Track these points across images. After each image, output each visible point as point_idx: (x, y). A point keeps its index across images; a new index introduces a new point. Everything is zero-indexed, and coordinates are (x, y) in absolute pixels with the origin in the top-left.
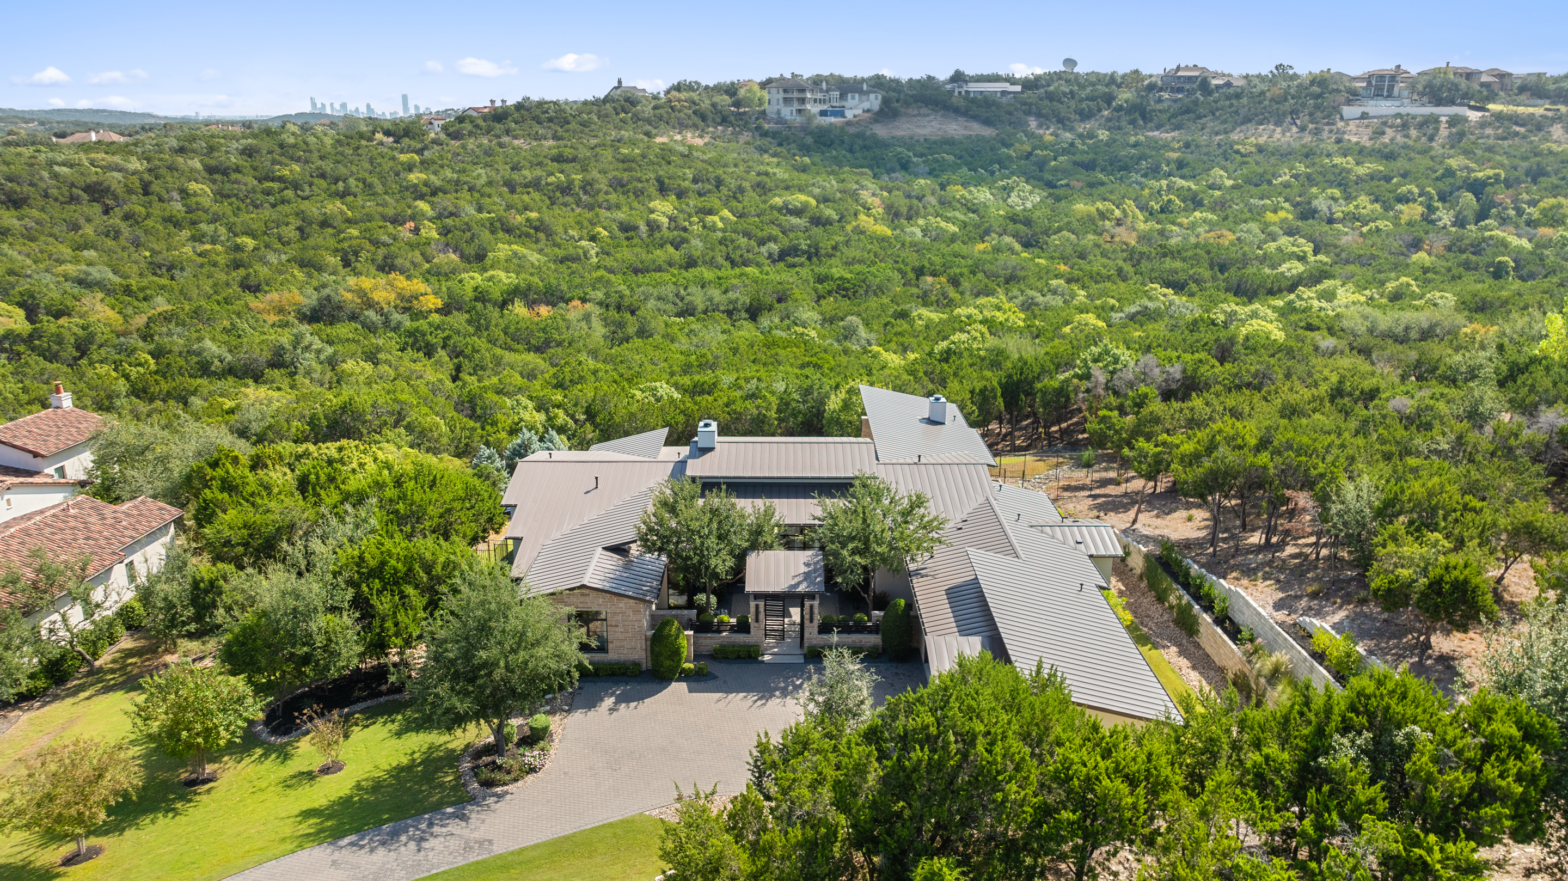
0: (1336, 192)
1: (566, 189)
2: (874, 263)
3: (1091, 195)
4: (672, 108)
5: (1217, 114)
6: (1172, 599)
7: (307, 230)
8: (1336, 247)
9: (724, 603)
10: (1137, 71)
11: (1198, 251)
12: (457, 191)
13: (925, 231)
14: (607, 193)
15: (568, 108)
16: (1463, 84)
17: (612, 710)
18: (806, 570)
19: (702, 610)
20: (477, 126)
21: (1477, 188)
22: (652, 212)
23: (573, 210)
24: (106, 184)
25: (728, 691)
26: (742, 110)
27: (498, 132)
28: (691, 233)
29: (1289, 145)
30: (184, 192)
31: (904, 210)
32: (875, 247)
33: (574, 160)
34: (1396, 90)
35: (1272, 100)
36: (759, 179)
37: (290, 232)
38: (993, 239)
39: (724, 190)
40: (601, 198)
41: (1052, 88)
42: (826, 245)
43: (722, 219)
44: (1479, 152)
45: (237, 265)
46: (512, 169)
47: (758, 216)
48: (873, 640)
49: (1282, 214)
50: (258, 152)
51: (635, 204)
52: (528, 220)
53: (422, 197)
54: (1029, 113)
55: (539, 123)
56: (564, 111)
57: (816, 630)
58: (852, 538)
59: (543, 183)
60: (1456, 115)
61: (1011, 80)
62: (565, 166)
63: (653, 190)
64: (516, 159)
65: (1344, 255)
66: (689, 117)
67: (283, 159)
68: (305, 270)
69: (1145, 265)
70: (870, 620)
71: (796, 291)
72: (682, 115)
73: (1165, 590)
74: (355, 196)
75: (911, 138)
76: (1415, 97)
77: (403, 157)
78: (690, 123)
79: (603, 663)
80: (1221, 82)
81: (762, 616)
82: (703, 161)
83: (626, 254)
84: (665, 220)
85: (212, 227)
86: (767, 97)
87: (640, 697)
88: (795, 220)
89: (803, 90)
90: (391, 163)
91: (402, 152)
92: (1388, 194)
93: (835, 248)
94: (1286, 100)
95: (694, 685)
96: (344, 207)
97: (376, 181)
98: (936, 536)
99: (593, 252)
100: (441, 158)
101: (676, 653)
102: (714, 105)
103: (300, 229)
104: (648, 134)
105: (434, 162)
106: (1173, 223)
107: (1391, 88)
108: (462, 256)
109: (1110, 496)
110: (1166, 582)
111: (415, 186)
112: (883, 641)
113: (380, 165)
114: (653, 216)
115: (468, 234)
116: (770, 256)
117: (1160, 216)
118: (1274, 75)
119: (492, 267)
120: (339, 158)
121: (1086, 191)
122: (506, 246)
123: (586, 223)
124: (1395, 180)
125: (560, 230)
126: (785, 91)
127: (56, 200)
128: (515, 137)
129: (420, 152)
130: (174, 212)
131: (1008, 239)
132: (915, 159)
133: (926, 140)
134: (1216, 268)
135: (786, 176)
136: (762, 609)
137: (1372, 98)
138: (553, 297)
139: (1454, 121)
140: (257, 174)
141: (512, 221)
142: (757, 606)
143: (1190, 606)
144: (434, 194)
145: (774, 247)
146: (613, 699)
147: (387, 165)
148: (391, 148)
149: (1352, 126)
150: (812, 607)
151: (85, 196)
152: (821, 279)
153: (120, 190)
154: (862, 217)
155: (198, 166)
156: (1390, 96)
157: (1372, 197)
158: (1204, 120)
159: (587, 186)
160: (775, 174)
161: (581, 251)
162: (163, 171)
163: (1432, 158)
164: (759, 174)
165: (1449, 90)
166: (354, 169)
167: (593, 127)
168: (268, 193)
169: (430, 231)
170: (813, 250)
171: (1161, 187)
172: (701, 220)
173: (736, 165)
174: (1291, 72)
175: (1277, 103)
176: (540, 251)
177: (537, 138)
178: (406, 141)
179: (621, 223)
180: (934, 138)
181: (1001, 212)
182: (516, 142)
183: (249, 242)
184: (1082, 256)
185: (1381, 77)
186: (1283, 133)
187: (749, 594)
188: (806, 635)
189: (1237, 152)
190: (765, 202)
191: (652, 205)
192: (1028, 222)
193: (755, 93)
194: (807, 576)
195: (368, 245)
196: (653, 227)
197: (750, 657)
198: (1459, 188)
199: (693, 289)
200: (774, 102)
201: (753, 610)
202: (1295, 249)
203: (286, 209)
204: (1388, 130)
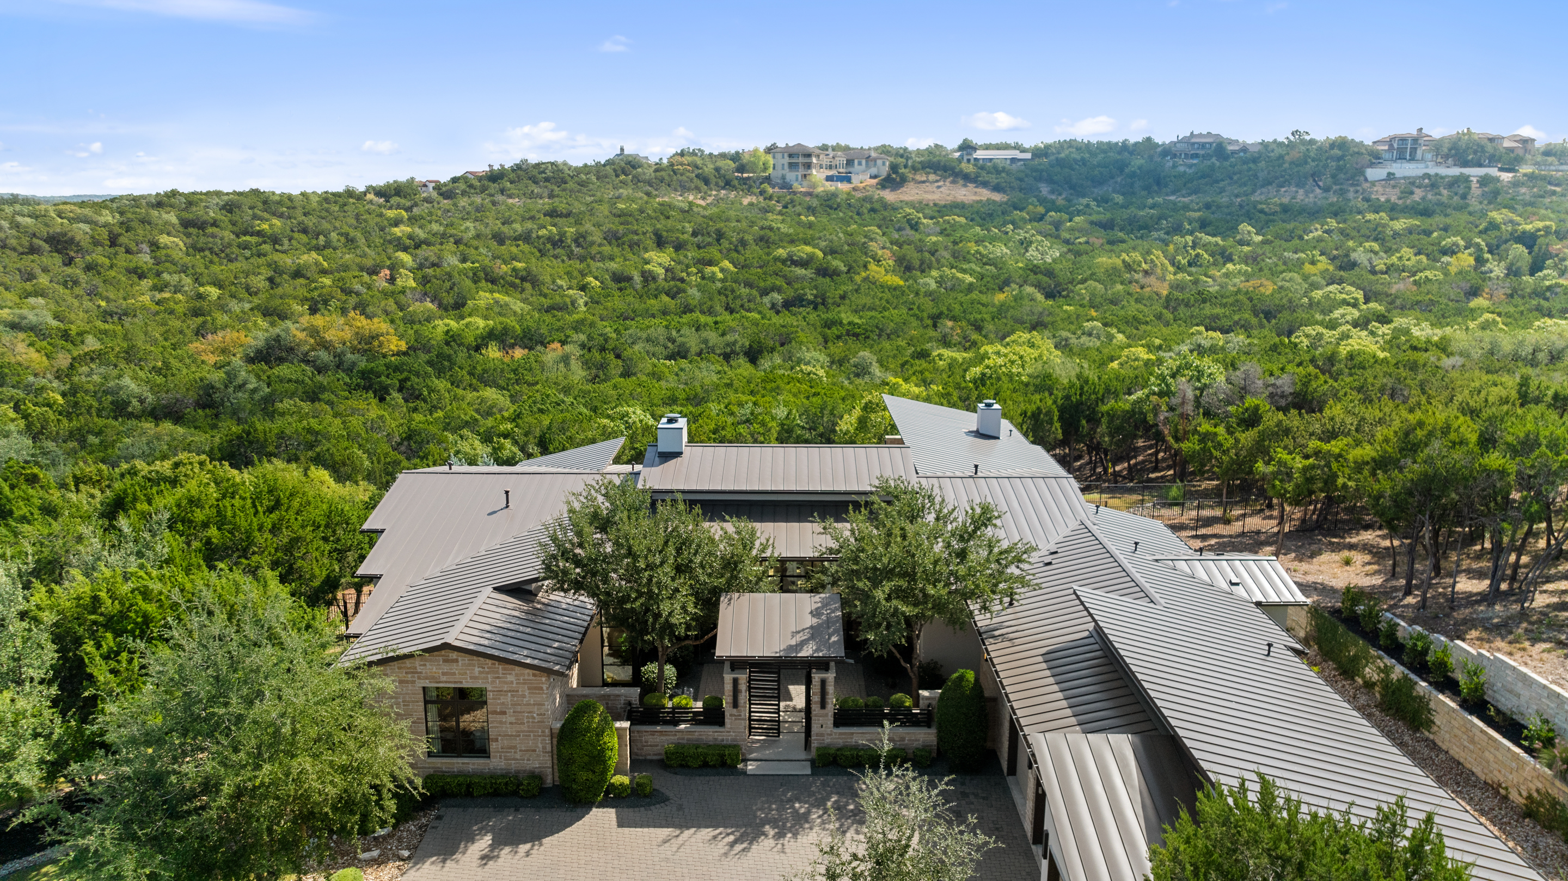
0: (1376, 246)
1: (557, 242)
2: (885, 309)
3: (1111, 251)
4: (674, 171)
5: (1235, 178)
6: (1371, 672)
7: (278, 280)
8: (1388, 295)
9: (687, 677)
10: (1149, 139)
11: (1240, 297)
12: (441, 244)
13: (940, 282)
14: (600, 245)
15: (566, 168)
16: (1489, 148)
17: (486, 858)
18: (815, 621)
19: (649, 688)
20: (471, 186)
21: (1528, 240)
22: (647, 263)
23: (563, 261)
24: (70, 234)
25: (683, 825)
26: (745, 175)
27: (493, 191)
28: (689, 284)
29: (1315, 203)
30: (154, 246)
31: (917, 263)
32: (887, 295)
33: (568, 215)
34: (1419, 153)
35: (1292, 163)
36: (762, 233)
37: (259, 282)
38: (1014, 289)
39: (725, 244)
40: (594, 250)
41: (1062, 155)
42: (833, 294)
43: (722, 270)
44: (1519, 207)
45: (196, 313)
46: (503, 224)
47: (761, 267)
48: (924, 737)
49: (1321, 266)
50: (239, 207)
51: (630, 256)
52: (514, 270)
53: (405, 249)
54: (1039, 179)
55: (536, 182)
56: (562, 171)
57: (830, 720)
58: (888, 573)
59: (534, 235)
60: (1487, 175)
61: (1017, 147)
62: (557, 220)
63: (650, 243)
64: (507, 214)
65: (1398, 302)
66: (691, 180)
67: (266, 215)
68: (268, 318)
69: (1182, 311)
70: (916, 705)
71: (801, 334)
72: (684, 178)
73: (1356, 658)
74: (335, 249)
75: (920, 203)
76: (1439, 160)
77: (391, 214)
78: (693, 186)
79: (481, 775)
80: (1237, 148)
81: (744, 697)
82: (704, 217)
83: (617, 302)
84: (661, 271)
85: (176, 277)
86: (771, 162)
87: (536, 836)
88: (800, 271)
89: (809, 156)
90: (378, 219)
91: (390, 208)
92: (1431, 248)
93: (843, 297)
94: (1306, 163)
95: (629, 813)
96: (321, 258)
97: (358, 235)
98: (1017, 572)
99: (581, 302)
100: (431, 214)
101: (598, 759)
102: (717, 169)
103: (271, 280)
104: (648, 194)
105: (423, 218)
106: (1206, 275)
107: (1414, 150)
108: (440, 306)
109: (1224, 536)
110: (1355, 646)
111: (399, 239)
112: (940, 739)
113: (365, 221)
114: (648, 267)
115: (448, 284)
116: (773, 306)
117: (1189, 269)
118: (1290, 141)
119: (470, 315)
120: (324, 214)
121: (1108, 247)
122: (487, 295)
123: (575, 273)
124: (1435, 234)
125: (548, 279)
126: (790, 156)
127: (14, 249)
128: (510, 196)
129: (409, 209)
130: (140, 264)
131: (1029, 289)
132: (925, 221)
133: (935, 205)
134: (1262, 315)
135: (791, 231)
136: (743, 687)
137: (1395, 161)
138: (531, 340)
139: (1485, 181)
140: (235, 229)
141: (497, 270)
142: (735, 681)
143: (1407, 684)
144: (417, 246)
145: (778, 297)
146: (487, 840)
147: (373, 221)
148: (380, 206)
149: (1378, 188)
150: (823, 682)
151: (46, 247)
152: (828, 324)
153: (85, 243)
154: (873, 266)
155: (174, 220)
156: (1412, 159)
157: (1415, 250)
158: (1222, 184)
159: (580, 239)
160: (778, 229)
161: (568, 300)
162: (134, 224)
163: (1470, 214)
164: (762, 228)
165: (1475, 152)
166: (337, 225)
167: (591, 186)
168: (245, 246)
169: (407, 281)
170: (819, 300)
171: (1186, 243)
172: (699, 271)
173: (738, 221)
174: (1308, 138)
175: (1297, 166)
176: (524, 301)
177: (532, 196)
178: (395, 200)
179: (614, 274)
180: (943, 203)
181: (1020, 265)
182: (510, 201)
183: (214, 292)
184: (1114, 302)
185: (1403, 140)
186: (1307, 193)
187: (721, 662)
188: (815, 728)
189: (1262, 211)
190: (768, 254)
191: (646, 255)
192: (1050, 273)
193: (759, 158)
194: (815, 633)
195: (339, 294)
196: (648, 277)
197: (723, 764)
198: (1506, 241)
199: (685, 331)
200: (779, 167)
201: (728, 687)
202: (1344, 296)
203: (261, 261)
204: (1417, 191)
